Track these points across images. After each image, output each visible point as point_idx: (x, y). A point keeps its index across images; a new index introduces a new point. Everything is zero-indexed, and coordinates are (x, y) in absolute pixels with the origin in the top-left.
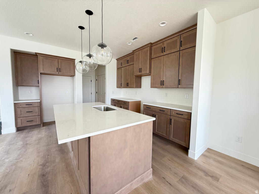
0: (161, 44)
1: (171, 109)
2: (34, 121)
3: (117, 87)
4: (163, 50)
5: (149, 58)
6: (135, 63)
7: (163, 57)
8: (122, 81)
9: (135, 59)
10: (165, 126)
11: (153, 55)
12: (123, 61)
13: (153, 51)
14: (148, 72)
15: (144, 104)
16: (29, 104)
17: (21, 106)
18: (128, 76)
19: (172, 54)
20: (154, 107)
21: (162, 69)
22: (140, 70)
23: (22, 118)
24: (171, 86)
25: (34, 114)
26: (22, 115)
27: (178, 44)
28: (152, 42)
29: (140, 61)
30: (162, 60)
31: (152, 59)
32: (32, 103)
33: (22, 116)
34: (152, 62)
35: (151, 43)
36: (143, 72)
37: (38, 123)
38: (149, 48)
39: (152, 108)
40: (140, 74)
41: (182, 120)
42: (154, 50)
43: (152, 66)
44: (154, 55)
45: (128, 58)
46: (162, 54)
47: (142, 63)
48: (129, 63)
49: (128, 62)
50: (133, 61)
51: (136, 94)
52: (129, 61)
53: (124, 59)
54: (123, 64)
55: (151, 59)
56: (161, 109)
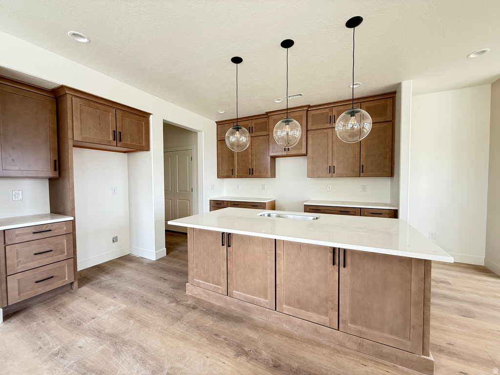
2: (57, 276)
3: (219, 177)
4: (331, 119)
5: (304, 129)
7: (330, 129)
9: (271, 127)
11: (311, 124)
13: (311, 118)
14: (304, 152)
16: (44, 229)
17: (17, 240)
18: (252, 156)
20: (327, 208)
21: (330, 149)
23: (19, 276)
24: (347, 175)
25: (56, 259)
26: (21, 266)
28: (311, 105)
30: (330, 135)
31: (310, 132)
32: (52, 226)
33: (20, 268)
34: (310, 136)
35: (309, 106)
36: (292, 152)
37: (67, 280)
38: (304, 113)
39: (323, 210)
40: (285, 153)
43: (310, 142)
45: (251, 124)
46: (328, 125)
48: (253, 132)
49: (250, 130)
50: (264, 129)
52: (253, 129)
55: (307, 130)
56: (343, 210)
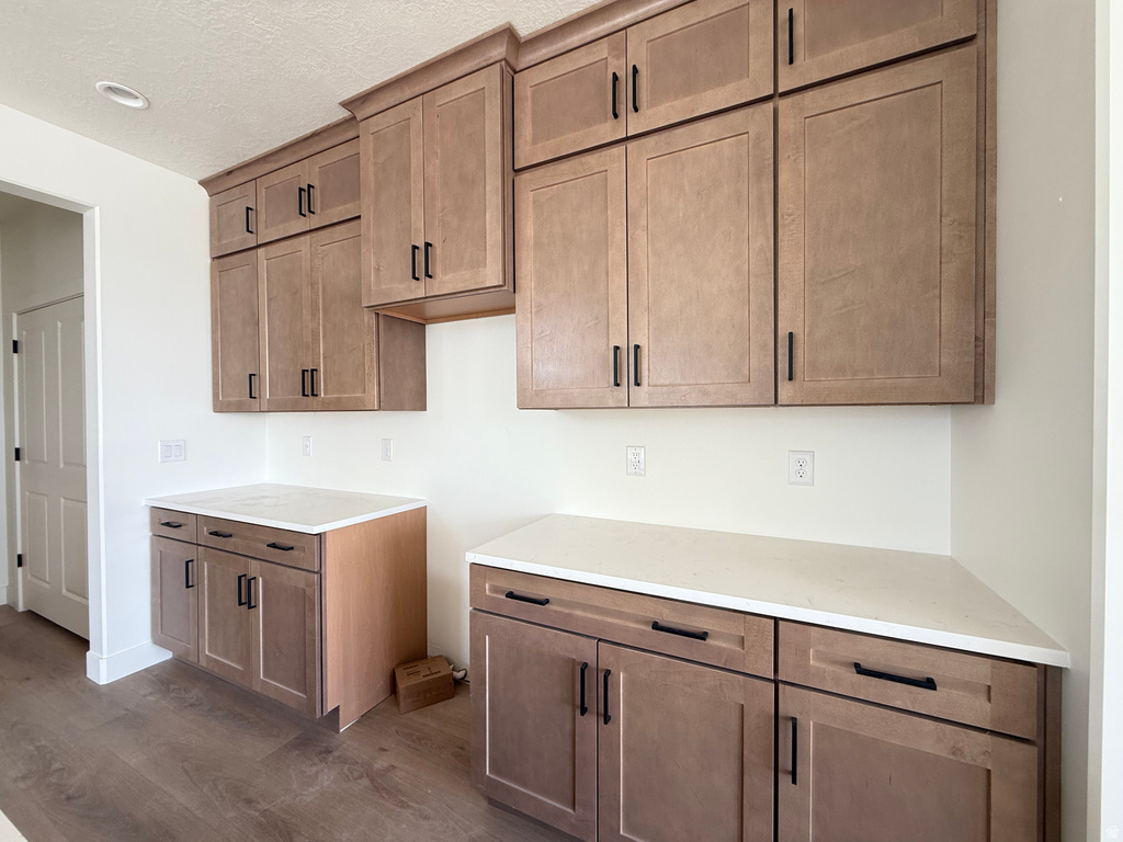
0: (602, 51)
1: (776, 620)
3: (221, 406)
4: (622, 93)
5: (493, 158)
6: (366, 208)
7: (618, 151)
8: (257, 357)
9: (368, 171)
10: (725, 784)
11: (529, 138)
12: (263, 193)
13: (528, 106)
14: (492, 274)
15: (472, 557)
18: (314, 313)
19: (706, 127)
20: (580, 595)
21: (616, 256)
22: (422, 261)
24: (705, 394)
27: (760, 42)
29: (417, 186)
30: (616, 180)
31: (526, 176)
34: (527, 198)
36: (446, 280)
38: (491, 81)
39: (561, 603)
40: (418, 290)
41: (930, 741)
42: (533, 103)
43: (528, 230)
44: (535, 141)
45: (309, 173)
46: (608, 131)
47: (439, 204)
48: (317, 206)
49: (305, 199)
50: (353, 190)
51: (386, 457)
52: (316, 194)
53: (275, 179)
54: (262, 217)
55: (514, 171)
56: (669, 617)
